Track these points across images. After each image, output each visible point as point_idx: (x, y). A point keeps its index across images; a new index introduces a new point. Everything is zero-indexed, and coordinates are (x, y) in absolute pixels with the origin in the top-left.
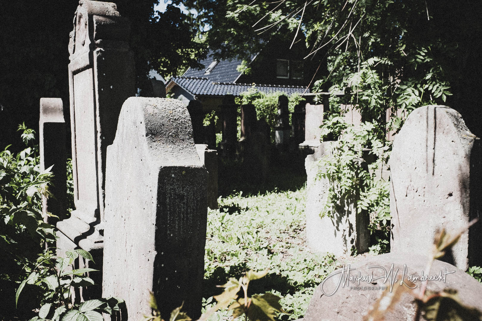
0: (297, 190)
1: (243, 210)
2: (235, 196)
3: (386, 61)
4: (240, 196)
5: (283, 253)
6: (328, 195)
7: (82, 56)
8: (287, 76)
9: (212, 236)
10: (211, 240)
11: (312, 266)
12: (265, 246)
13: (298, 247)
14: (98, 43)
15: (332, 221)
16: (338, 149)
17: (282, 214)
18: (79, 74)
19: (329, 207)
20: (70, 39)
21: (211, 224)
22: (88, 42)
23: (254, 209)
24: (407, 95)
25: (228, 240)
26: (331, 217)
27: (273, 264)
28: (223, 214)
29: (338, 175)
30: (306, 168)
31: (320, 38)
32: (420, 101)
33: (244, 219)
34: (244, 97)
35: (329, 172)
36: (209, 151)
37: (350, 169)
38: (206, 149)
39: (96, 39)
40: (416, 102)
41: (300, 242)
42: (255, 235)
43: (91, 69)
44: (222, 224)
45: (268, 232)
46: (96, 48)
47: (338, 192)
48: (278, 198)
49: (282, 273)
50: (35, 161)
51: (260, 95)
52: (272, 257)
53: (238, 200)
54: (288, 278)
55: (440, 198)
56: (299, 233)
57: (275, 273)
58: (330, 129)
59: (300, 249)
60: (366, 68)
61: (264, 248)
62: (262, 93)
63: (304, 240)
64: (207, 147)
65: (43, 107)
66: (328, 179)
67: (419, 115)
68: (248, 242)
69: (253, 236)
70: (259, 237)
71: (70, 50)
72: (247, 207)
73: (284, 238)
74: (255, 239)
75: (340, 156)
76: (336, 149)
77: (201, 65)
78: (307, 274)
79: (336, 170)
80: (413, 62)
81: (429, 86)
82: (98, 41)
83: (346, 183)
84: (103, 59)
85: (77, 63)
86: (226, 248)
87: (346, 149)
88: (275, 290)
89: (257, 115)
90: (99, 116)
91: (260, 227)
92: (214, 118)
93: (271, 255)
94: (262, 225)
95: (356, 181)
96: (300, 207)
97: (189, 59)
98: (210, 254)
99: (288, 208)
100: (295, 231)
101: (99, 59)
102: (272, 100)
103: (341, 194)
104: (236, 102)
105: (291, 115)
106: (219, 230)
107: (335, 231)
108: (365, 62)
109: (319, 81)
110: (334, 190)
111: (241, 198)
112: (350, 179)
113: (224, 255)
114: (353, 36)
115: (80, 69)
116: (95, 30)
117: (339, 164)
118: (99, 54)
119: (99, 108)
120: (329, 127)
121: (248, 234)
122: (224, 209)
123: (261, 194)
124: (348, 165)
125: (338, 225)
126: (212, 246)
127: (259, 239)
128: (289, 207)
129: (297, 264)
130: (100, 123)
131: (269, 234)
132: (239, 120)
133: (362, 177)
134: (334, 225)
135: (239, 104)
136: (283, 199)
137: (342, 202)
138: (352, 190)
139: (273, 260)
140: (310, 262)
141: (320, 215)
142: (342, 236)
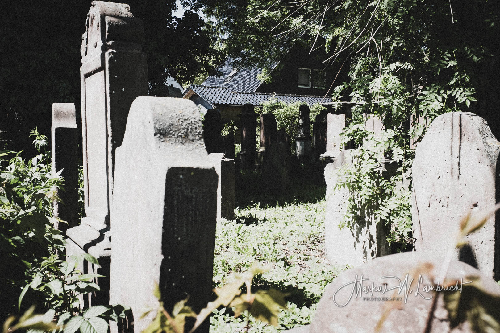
0: (318, 202)
1: (261, 221)
2: (253, 208)
3: (408, 66)
4: (258, 208)
5: (301, 265)
6: (348, 205)
7: (94, 58)
8: (309, 85)
9: (228, 247)
10: (226, 251)
11: (330, 278)
12: (282, 257)
13: (316, 259)
14: (110, 45)
15: (352, 232)
16: (359, 157)
17: (301, 226)
18: (90, 77)
19: (349, 218)
20: (83, 41)
21: (226, 235)
22: (100, 44)
23: (272, 220)
24: (430, 101)
25: (243, 252)
26: (351, 228)
27: (289, 276)
28: (240, 225)
29: (358, 185)
30: (325, 178)
31: (341, 43)
32: (443, 107)
33: (261, 231)
34: (264, 107)
35: (349, 181)
36: (226, 160)
37: (370, 178)
38: (223, 158)
39: (108, 41)
40: (439, 108)
41: (319, 254)
42: (272, 247)
43: (103, 71)
44: (239, 235)
45: (286, 244)
46: (108, 49)
47: (359, 202)
48: (297, 210)
49: (298, 285)
50: (47, 168)
51: (281, 105)
52: (288, 268)
53: (256, 211)
54: (305, 291)
55: (465, 208)
56: (317, 245)
57: (291, 285)
58: (350, 137)
59: (319, 261)
60: (388, 73)
61: (281, 260)
62: (283, 103)
63: (323, 252)
64: (225, 156)
65: (55, 112)
66: (348, 189)
67: (442, 122)
68: (264, 253)
69: (270, 247)
70: (276, 248)
71: (83, 52)
72: (265, 218)
73: (302, 250)
74: (272, 251)
75: (360, 164)
76: (356, 157)
77: (220, 72)
78: (325, 286)
79: (356, 179)
80: (436, 67)
81: (453, 91)
82: (110, 43)
83: (366, 193)
84: (115, 60)
85: (88, 65)
86: (241, 259)
87: (366, 157)
88: (290, 302)
89: (277, 125)
90: (111, 119)
91: (278, 239)
92: (233, 128)
93: (288, 267)
94: (280, 236)
95: (377, 190)
96: (319, 218)
97: (207, 66)
98: (225, 266)
99: (307, 220)
100: (314, 243)
101: (111, 60)
102: (293, 110)
103: (361, 205)
104: (255, 112)
105: (312, 125)
106: (234, 241)
107: (355, 242)
108: (387, 67)
109: (339, 87)
110: (354, 200)
111: (259, 210)
112: (371, 189)
113: (240, 266)
114: (374, 40)
115: (92, 71)
116: (107, 31)
117: (359, 173)
118: (111, 55)
119: (111, 111)
120: (349, 135)
121: (265, 244)
122: (241, 220)
123: (280, 206)
124: (369, 174)
125: (358, 236)
126: (227, 257)
127: (276, 251)
128: (308, 218)
129: (314, 276)
130: (111, 126)
131: (287, 245)
132: (259, 130)
133: (383, 186)
134: (354, 237)
135: (259, 113)
136: (302, 211)
137: (362, 213)
138: (373, 199)
139: (289, 272)
140: (328, 274)
141: (339, 226)
142: (362, 248)
